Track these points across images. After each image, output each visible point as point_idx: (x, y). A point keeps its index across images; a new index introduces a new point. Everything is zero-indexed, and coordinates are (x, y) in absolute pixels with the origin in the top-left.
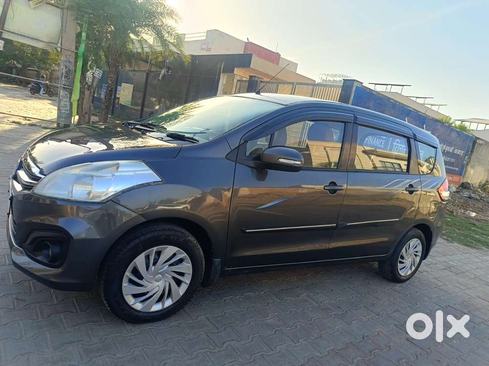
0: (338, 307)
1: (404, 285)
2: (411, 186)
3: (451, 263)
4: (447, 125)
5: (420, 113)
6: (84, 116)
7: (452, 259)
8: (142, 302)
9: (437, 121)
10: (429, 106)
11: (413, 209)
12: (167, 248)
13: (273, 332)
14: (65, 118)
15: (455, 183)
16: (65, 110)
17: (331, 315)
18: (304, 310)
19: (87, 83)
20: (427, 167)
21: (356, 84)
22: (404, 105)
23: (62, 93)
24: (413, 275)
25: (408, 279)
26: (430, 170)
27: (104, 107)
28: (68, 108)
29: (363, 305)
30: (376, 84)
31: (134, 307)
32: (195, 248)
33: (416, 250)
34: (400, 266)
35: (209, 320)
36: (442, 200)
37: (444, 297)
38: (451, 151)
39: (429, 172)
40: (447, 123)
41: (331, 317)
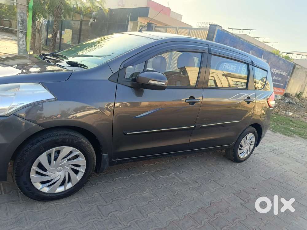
0: (196, 182)
1: (242, 164)
2: (249, 98)
3: (274, 147)
4: (277, 55)
5: (260, 48)
6: (36, 51)
7: (275, 144)
8: (49, 186)
9: (270, 53)
10: (267, 44)
11: (250, 113)
12: (64, 148)
13: (147, 203)
14: (23, 53)
15: (281, 93)
16: (23, 47)
17: (190, 188)
18: (171, 185)
19: (37, 28)
20: (261, 84)
21: (217, 28)
22: (249, 42)
23: (20, 35)
24: (249, 157)
25: (245, 160)
26: (263, 86)
27: (52, 45)
28: (25, 46)
29: (213, 180)
30: (233, 29)
31: (42, 190)
32: (87, 147)
33: (251, 141)
34: (239, 151)
35: (101, 196)
36: (270, 107)
37: (268, 171)
38: (279, 73)
39: (263, 87)
40: (277, 54)
41: (190, 189)
